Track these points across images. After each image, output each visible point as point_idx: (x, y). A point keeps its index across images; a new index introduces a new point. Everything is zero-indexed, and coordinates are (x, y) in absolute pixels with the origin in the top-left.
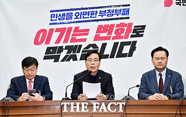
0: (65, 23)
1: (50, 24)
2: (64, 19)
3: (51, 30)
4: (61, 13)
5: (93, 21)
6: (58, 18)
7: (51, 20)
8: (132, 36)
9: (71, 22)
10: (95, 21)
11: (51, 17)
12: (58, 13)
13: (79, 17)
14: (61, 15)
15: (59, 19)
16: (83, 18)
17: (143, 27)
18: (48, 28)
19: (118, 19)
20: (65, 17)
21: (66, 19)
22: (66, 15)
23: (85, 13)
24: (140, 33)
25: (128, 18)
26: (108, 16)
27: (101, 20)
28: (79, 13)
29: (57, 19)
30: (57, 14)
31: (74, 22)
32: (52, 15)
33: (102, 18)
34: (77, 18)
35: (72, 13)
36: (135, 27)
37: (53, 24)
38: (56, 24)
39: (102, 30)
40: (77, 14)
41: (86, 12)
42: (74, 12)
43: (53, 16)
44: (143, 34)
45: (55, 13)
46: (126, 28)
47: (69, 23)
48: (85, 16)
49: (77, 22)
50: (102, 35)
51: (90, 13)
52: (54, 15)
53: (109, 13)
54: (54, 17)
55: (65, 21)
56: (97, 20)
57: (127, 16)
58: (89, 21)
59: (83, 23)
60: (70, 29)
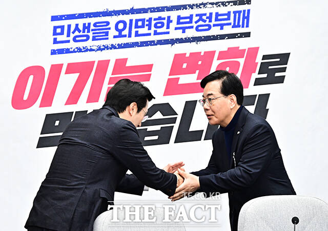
0: (91, 50)
1: (53, 52)
2: (88, 37)
3: (56, 70)
4: (81, 22)
5: (160, 42)
6: (72, 36)
7: (55, 41)
8: (258, 82)
9: (106, 48)
10: (166, 42)
11: (55, 33)
12: (73, 22)
13: (126, 32)
14: (81, 27)
15: (75, 40)
16: (137, 35)
17: (284, 58)
18: (47, 62)
19: (222, 37)
20: (91, 34)
21: (94, 39)
22: (92, 27)
23: (140, 23)
24: (277, 74)
25: (247, 35)
26: (197, 30)
27: (181, 41)
28: (124, 23)
29: (71, 38)
30: (69, 26)
31: (113, 47)
32: (55, 28)
33: (184, 36)
34: (120, 36)
35: (108, 23)
36: (265, 57)
37: (61, 51)
38: (68, 51)
39: (185, 66)
40: (121, 26)
41: (143, 20)
42: (113, 20)
43: (59, 30)
44: (284, 76)
45: (65, 23)
46: (242, 61)
47: (100, 49)
48: (141, 31)
49: (121, 46)
50: (185, 79)
51: (153, 22)
52: (62, 27)
53: (201, 23)
54: (62, 33)
55: (90, 43)
56: (172, 42)
57: (245, 30)
58: (152, 43)
59: (137, 48)
60: (103, 65)
